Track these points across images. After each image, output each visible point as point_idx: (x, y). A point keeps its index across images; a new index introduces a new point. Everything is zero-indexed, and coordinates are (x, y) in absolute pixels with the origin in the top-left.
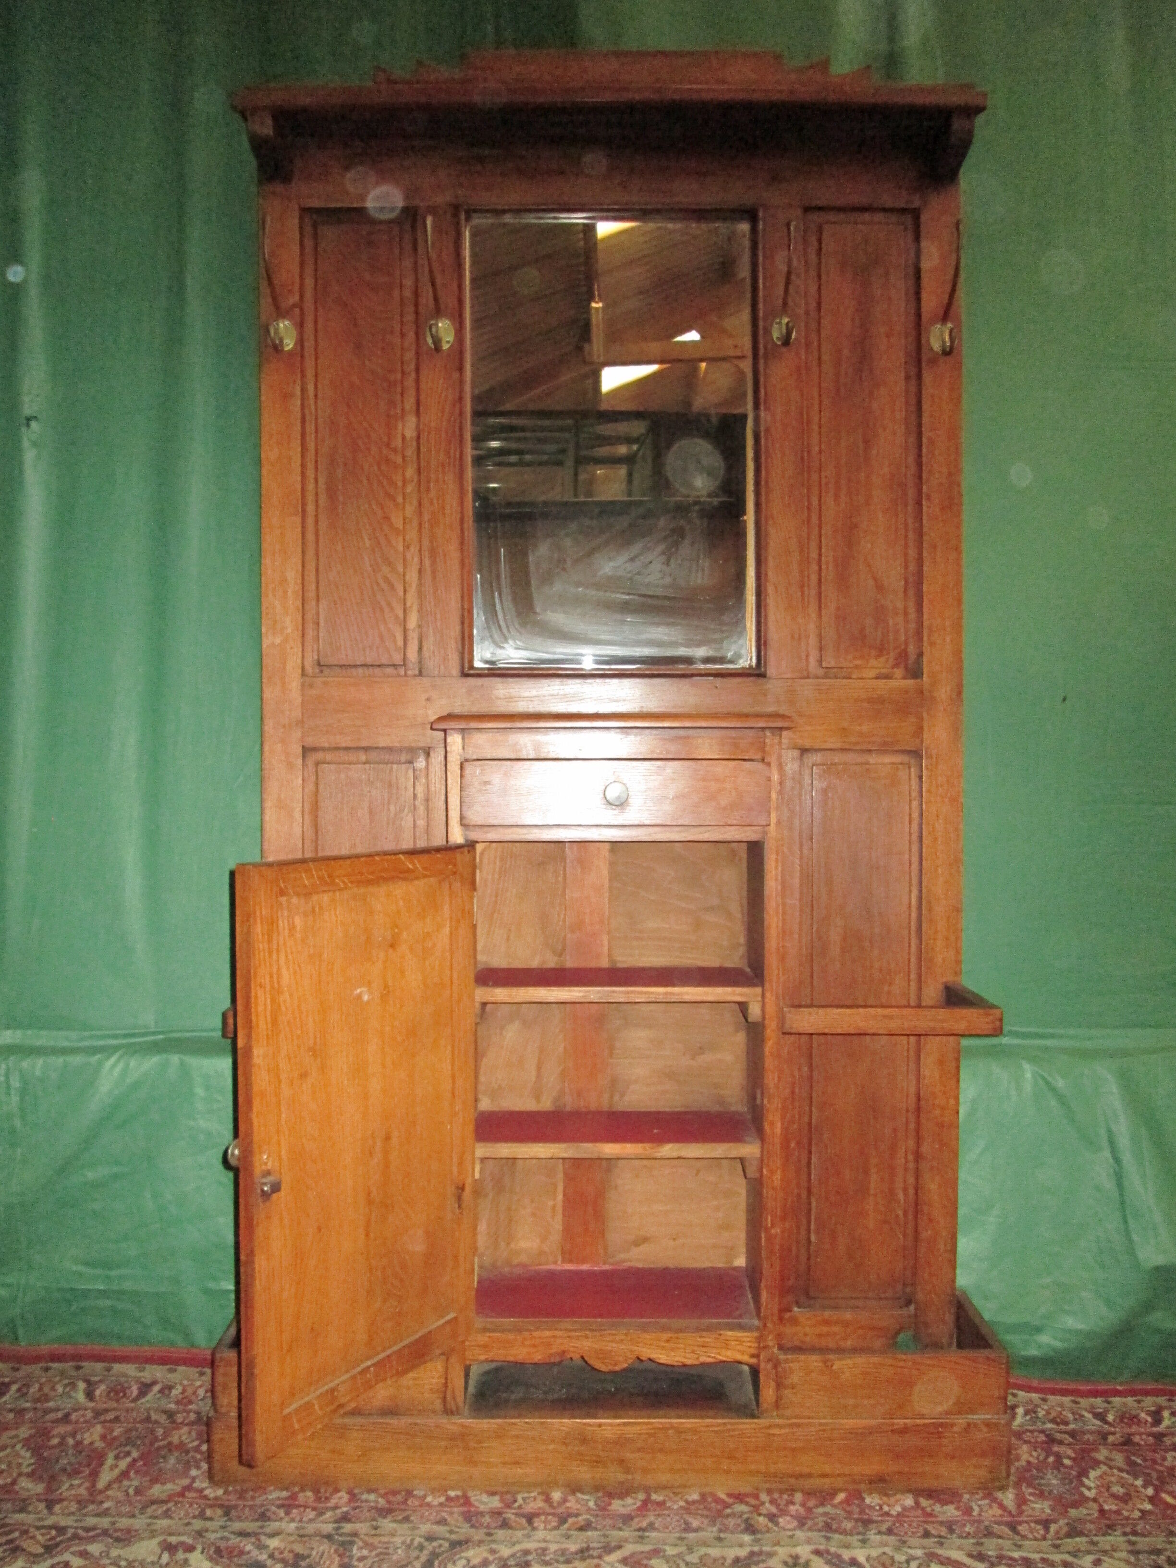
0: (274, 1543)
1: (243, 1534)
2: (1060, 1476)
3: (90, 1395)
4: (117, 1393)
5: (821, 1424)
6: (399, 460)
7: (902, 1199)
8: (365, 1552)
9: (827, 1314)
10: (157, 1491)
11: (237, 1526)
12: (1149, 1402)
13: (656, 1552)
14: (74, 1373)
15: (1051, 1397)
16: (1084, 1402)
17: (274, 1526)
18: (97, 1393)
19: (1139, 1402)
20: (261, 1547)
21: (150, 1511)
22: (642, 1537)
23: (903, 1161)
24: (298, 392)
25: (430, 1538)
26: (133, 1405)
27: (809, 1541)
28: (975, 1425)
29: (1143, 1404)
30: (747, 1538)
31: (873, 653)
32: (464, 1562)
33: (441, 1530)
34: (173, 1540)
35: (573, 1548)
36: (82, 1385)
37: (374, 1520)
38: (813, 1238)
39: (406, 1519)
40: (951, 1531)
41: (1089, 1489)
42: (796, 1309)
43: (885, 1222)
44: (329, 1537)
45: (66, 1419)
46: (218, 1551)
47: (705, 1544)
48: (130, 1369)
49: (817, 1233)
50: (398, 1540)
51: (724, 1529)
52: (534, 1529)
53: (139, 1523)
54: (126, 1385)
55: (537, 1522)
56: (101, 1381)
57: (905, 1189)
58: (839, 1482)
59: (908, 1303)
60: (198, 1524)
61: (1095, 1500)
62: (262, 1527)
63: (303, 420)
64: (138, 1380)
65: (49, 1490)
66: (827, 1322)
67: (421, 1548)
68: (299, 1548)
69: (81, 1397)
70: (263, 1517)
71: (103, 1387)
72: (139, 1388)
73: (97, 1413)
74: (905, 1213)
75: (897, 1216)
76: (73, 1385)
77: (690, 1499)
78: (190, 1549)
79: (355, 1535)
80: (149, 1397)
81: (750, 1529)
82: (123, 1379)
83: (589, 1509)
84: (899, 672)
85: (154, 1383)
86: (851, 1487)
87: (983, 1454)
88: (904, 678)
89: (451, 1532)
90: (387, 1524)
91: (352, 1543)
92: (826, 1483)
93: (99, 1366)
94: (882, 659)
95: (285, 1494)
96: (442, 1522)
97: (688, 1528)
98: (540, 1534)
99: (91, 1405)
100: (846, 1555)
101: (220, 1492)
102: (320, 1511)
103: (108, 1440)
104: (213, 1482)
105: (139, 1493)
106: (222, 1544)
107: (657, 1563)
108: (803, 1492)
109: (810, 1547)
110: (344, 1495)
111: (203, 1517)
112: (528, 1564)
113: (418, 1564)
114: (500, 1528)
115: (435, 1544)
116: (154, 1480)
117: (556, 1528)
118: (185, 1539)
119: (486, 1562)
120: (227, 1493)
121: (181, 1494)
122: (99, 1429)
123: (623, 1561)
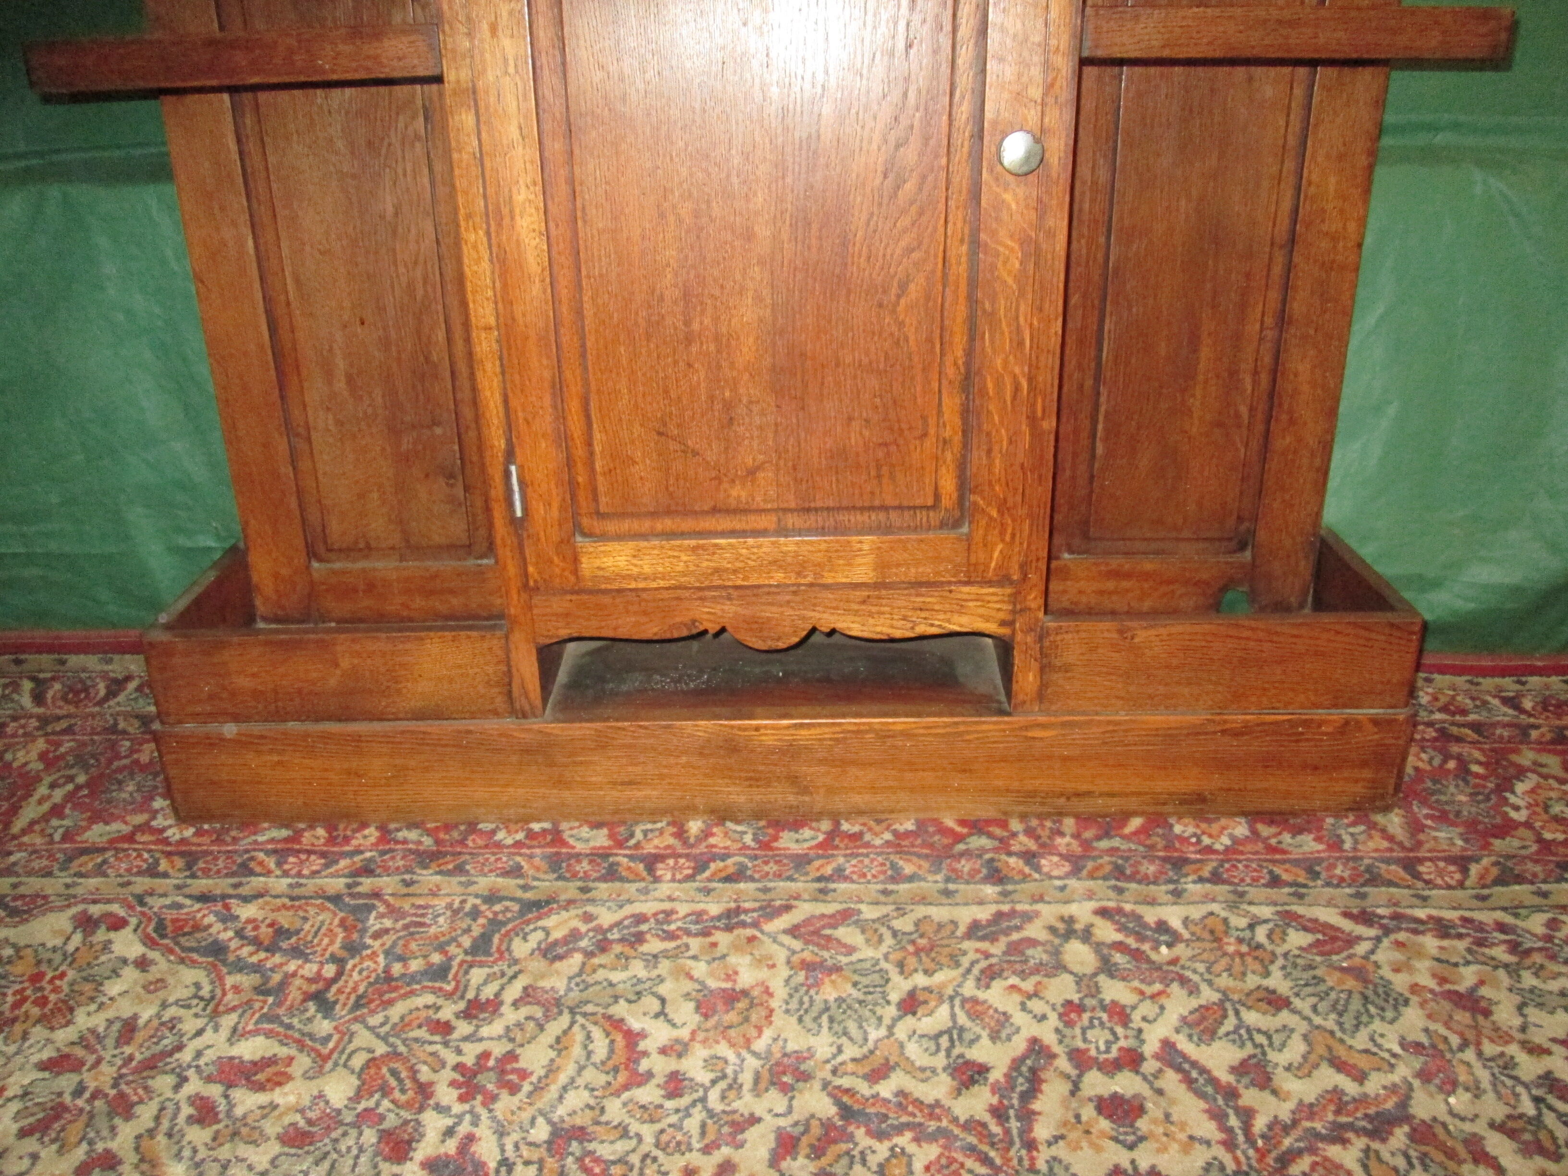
0: (247, 912)
1: (204, 898)
2: (1469, 790)
3: (38, 698)
4: (77, 693)
5: (1109, 723)
7: (1249, 388)
8: (388, 923)
9: (1115, 562)
10: (97, 833)
11: (202, 884)
13: (845, 916)
14: (13, 668)
15: (1437, 677)
16: (1488, 683)
17: (257, 882)
18: (50, 695)
20: (227, 918)
21: (75, 866)
22: (824, 892)
23: (1257, 326)
25: (492, 898)
26: (97, 709)
27: (1090, 896)
28: (1357, 722)
30: (990, 890)
32: (540, 935)
33: (509, 885)
34: (95, 910)
35: (714, 909)
36: (27, 685)
37: (409, 870)
38: (1100, 449)
39: (460, 870)
40: (1313, 873)
41: (1517, 808)
42: (1066, 556)
43: (1220, 424)
44: (336, 899)
46: (160, 928)
47: (923, 900)
48: (92, 662)
49: (1106, 439)
50: (440, 904)
51: (955, 876)
52: (657, 880)
54: (89, 683)
55: (661, 870)
56: (53, 679)
57: (1256, 373)
58: (1133, 803)
59: (1242, 547)
60: (142, 883)
61: (1528, 825)
62: (236, 886)
64: (104, 675)
66: (1116, 574)
67: (475, 913)
68: (285, 920)
69: (26, 701)
70: (246, 870)
71: (57, 686)
72: (107, 687)
73: (44, 721)
74: (1252, 409)
75: (1237, 415)
76: (16, 686)
77: (901, 829)
78: (117, 924)
79: (376, 895)
80: (121, 698)
81: (996, 876)
82: (83, 675)
83: (745, 847)
85: (128, 678)
86: (1151, 809)
87: (1364, 764)
89: (525, 888)
90: (428, 878)
91: (370, 908)
92: (1114, 805)
93: (46, 659)
95: (284, 833)
96: (515, 872)
97: (897, 877)
98: (665, 889)
99: (40, 710)
100: (1151, 915)
101: (189, 832)
102: (330, 859)
103: (49, 761)
104: (182, 818)
105: (67, 837)
106: (169, 915)
107: (846, 933)
108: (1077, 816)
109: (1093, 905)
110: (372, 833)
111: (152, 872)
112: (640, 938)
113: (466, 941)
114: (603, 879)
115: (497, 908)
116: (97, 817)
117: (690, 878)
118: (116, 908)
119: (574, 935)
120: (199, 833)
121: (130, 838)
122: (41, 744)
123: (793, 931)
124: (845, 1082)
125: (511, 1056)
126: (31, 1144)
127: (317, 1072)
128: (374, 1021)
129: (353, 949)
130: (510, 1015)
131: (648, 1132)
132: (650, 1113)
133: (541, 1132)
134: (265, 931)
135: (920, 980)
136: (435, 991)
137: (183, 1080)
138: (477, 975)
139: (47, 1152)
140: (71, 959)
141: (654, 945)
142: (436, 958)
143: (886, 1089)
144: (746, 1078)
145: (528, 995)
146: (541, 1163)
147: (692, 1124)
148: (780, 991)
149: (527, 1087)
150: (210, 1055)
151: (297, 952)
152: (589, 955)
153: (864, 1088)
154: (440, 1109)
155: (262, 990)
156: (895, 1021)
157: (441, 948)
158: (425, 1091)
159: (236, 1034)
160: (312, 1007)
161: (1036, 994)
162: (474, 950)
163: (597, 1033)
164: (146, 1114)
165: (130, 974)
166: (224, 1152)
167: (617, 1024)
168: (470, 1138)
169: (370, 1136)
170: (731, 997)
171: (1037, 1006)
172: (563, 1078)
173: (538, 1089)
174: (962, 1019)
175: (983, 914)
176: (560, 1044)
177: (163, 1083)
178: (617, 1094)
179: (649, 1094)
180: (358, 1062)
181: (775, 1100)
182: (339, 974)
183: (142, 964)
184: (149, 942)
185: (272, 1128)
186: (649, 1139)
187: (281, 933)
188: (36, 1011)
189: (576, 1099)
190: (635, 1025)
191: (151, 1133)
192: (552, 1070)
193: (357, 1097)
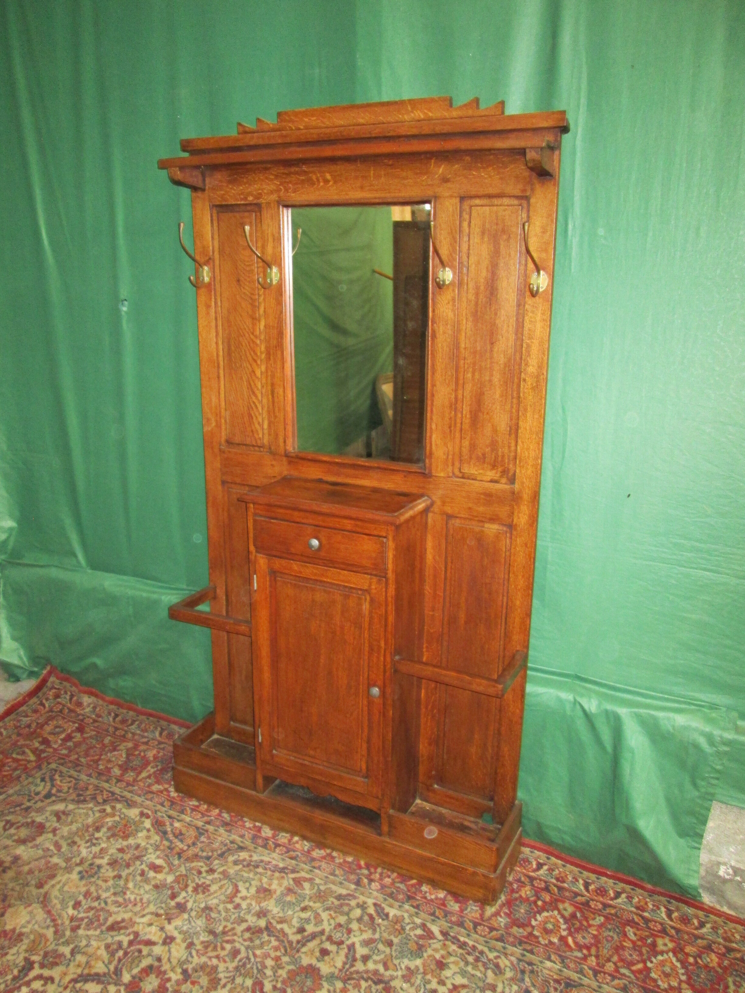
0: (177, 825)
1: (170, 817)
2: (528, 909)
3: (161, 734)
4: (170, 736)
6: (258, 342)
8: (205, 840)
9: (451, 792)
10: (156, 787)
11: (171, 812)
12: (620, 886)
13: (311, 880)
14: (157, 723)
15: (569, 866)
16: (586, 875)
17: (183, 816)
19: (615, 884)
20: (172, 825)
21: (146, 796)
22: (311, 871)
23: (492, 733)
24: (213, 304)
25: (232, 842)
27: (376, 898)
28: (478, 873)
29: (615, 886)
30: (353, 887)
31: (489, 467)
32: (237, 857)
33: (238, 839)
34: (146, 811)
35: (281, 865)
36: (159, 729)
37: (218, 827)
38: (445, 757)
39: (230, 831)
40: (446, 916)
41: (536, 920)
42: (436, 786)
43: (482, 759)
44: (197, 828)
45: (146, 743)
46: (157, 822)
47: (333, 883)
48: (176, 728)
50: (220, 839)
51: (347, 880)
52: (274, 851)
53: (139, 800)
55: (277, 849)
57: (492, 747)
59: (491, 800)
60: (159, 807)
61: (533, 927)
62: (178, 816)
63: (216, 319)
65: (122, 775)
67: (226, 845)
68: (184, 830)
69: (157, 734)
70: (182, 812)
73: (160, 743)
74: (492, 758)
75: (487, 758)
78: (148, 817)
79: (207, 831)
81: (358, 883)
83: (303, 850)
84: (504, 480)
86: (421, 879)
87: (481, 887)
88: (506, 484)
89: (242, 842)
90: (222, 830)
91: (203, 834)
93: (165, 724)
94: (494, 471)
95: (197, 804)
96: (242, 836)
97: (333, 874)
98: (275, 855)
99: (160, 739)
100: (387, 909)
101: (176, 795)
102: (203, 815)
103: (155, 757)
104: (177, 790)
105: (149, 786)
106: (160, 819)
107: (306, 885)
108: (398, 873)
109: (374, 901)
110: (217, 811)
111: (162, 805)
112: (257, 867)
113: (219, 852)
114: (262, 847)
115: (232, 845)
116: (158, 782)
117: (282, 854)
118: (150, 812)
119: (244, 860)
120: (178, 796)
121: (161, 792)
122: (155, 752)
123: (294, 879)
124: (272, 921)
125: (209, 886)
126: (108, 867)
127: (168, 873)
128: (187, 865)
129: (194, 844)
130: (216, 875)
131: (224, 914)
132: (227, 910)
133: (203, 905)
134: (178, 832)
135: (311, 904)
136: (204, 863)
137: (142, 864)
138: (216, 862)
139: (110, 870)
140: (135, 823)
141: (260, 870)
142: (210, 854)
143: (279, 926)
144: (253, 911)
145: (224, 873)
146: (198, 912)
147: (233, 917)
148: (278, 893)
149: (207, 894)
150: (150, 860)
151: (181, 841)
152: (244, 866)
153: (274, 923)
154: (187, 892)
155: (169, 848)
156: (298, 911)
157: (212, 851)
158: (187, 886)
159: (158, 857)
160: (177, 856)
161: (334, 919)
162: (219, 855)
163: (231, 887)
164: (131, 869)
165: (145, 833)
166: (141, 884)
167: (236, 886)
168: (188, 901)
169: (170, 892)
170: (266, 890)
171: (332, 922)
172: (215, 895)
173: (209, 895)
174: (312, 918)
175: (344, 892)
176: (221, 888)
177: (138, 863)
178: (224, 903)
179: (230, 906)
180: (177, 874)
181: (254, 919)
182: (187, 850)
183: (148, 830)
184: (153, 825)
185: (153, 883)
186: (223, 916)
187: (181, 834)
188: (122, 834)
189: (215, 901)
190: (240, 888)
191: (130, 874)
192: (215, 892)
193: (172, 882)
